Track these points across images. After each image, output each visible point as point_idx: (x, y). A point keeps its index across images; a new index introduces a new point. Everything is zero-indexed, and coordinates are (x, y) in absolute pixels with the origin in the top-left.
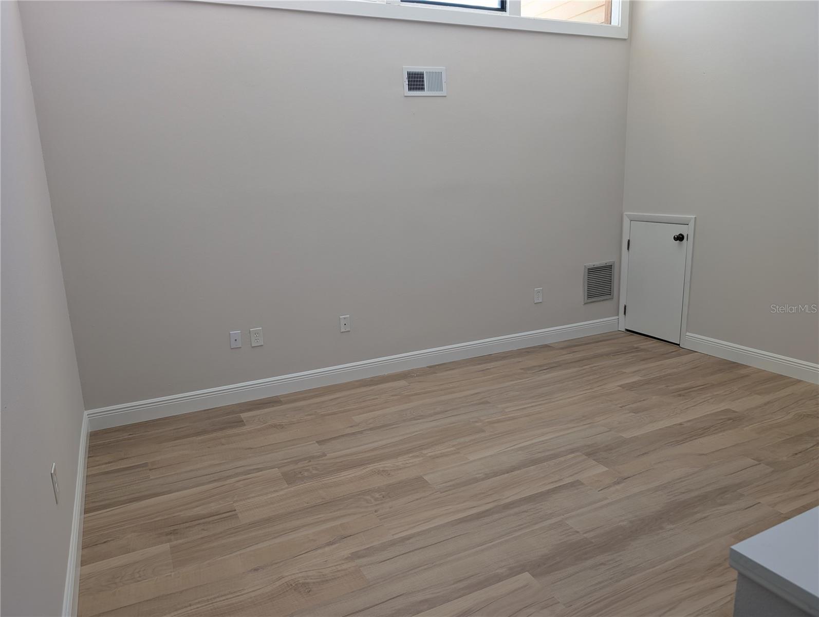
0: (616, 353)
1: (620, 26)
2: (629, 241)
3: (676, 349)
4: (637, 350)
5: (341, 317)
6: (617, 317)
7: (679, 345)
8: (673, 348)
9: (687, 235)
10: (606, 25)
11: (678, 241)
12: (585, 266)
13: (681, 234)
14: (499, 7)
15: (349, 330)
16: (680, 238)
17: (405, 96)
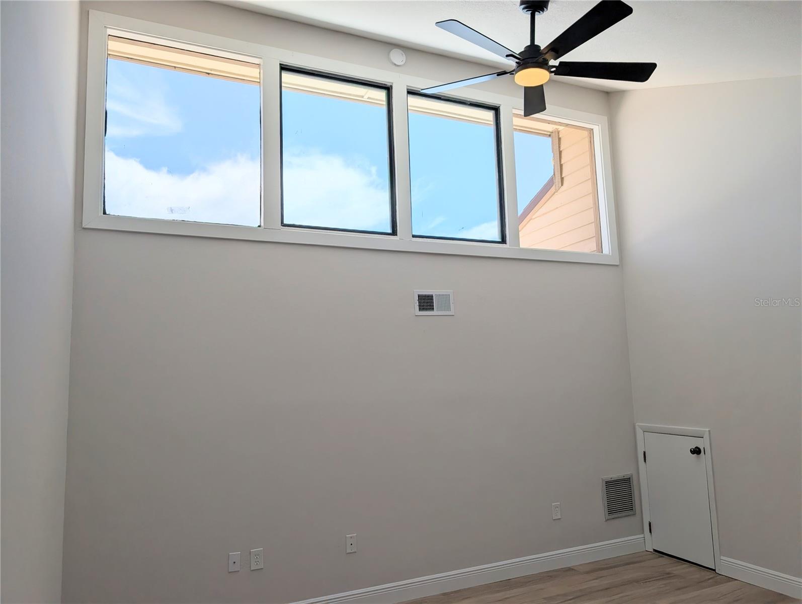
0: (646, 580)
1: (611, 254)
2: (644, 453)
3: (711, 576)
4: (669, 576)
5: (347, 536)
6: (642, 536)
7: (715, 570)
8: (710, 575)
9: (704, 448)
10: (598, 253)
11: (695, 455)
12: (602, 479)
13: (697, 447)
14: (500, 240)
15: (356, 550)
16: (696, 451)
17: (416, 316)
